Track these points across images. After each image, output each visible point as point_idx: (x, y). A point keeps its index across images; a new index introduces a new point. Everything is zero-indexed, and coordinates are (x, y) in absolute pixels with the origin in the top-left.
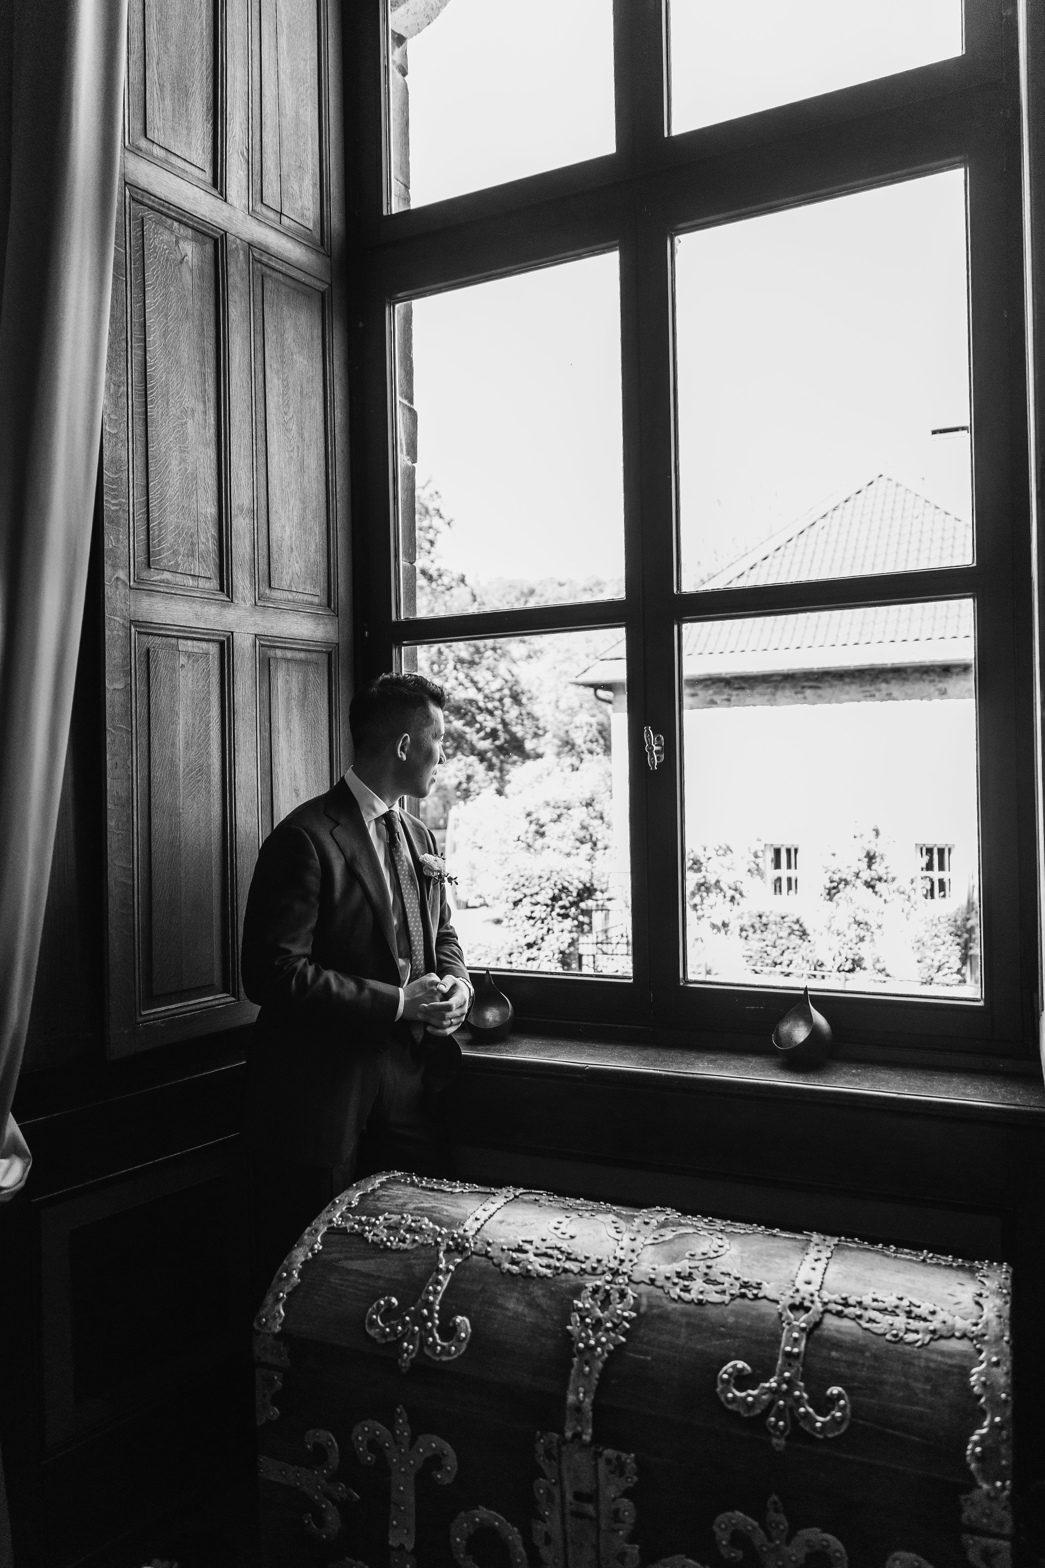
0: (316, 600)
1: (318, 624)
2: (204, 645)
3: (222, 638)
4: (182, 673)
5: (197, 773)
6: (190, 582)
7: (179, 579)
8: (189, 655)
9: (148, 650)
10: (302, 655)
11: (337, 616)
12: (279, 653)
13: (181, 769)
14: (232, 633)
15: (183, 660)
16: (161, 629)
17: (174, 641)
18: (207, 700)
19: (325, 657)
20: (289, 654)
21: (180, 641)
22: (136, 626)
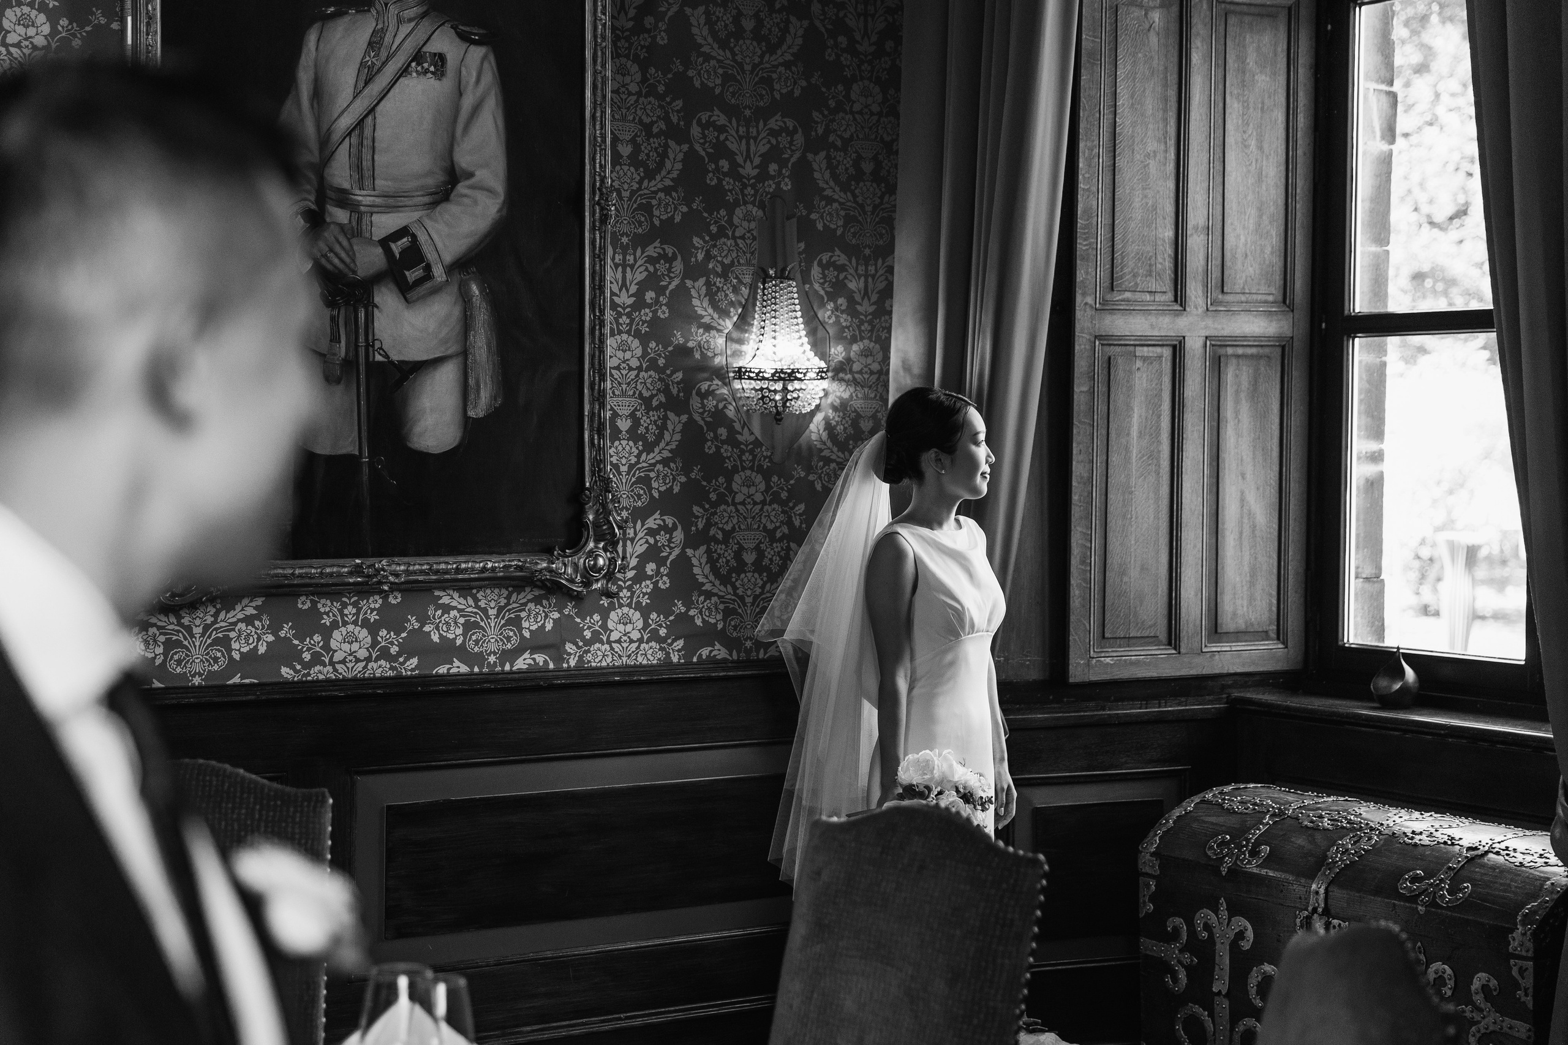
0: (1271, 298)
1: (1271, 321)
2: (1158, 350)
3: (1175, 343)
4: (1138, 374)
5: (1148, 458)
6: (1148, 297)
7: (1138, 296)
8: (1145, 359)
9: (1109, 358)
10: (1254, 351)
11: (1293, 311)
12: (1230, 351)
13: (1135, 455)
14: (1184, 337)
15: (1139, 364)
16: (1120, 340)
17: (1132, 348)
18: (1159, 396)
19: (1279, 350)
20: (1240, 351)
21: (1138, 348)
22: (1099, 340)
